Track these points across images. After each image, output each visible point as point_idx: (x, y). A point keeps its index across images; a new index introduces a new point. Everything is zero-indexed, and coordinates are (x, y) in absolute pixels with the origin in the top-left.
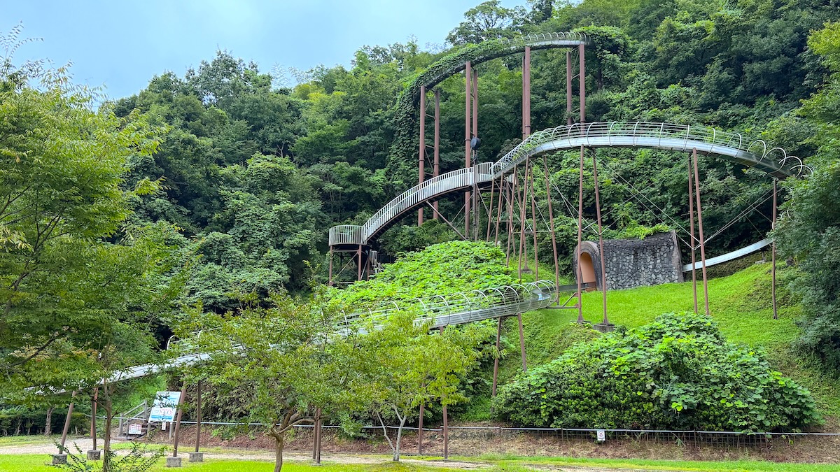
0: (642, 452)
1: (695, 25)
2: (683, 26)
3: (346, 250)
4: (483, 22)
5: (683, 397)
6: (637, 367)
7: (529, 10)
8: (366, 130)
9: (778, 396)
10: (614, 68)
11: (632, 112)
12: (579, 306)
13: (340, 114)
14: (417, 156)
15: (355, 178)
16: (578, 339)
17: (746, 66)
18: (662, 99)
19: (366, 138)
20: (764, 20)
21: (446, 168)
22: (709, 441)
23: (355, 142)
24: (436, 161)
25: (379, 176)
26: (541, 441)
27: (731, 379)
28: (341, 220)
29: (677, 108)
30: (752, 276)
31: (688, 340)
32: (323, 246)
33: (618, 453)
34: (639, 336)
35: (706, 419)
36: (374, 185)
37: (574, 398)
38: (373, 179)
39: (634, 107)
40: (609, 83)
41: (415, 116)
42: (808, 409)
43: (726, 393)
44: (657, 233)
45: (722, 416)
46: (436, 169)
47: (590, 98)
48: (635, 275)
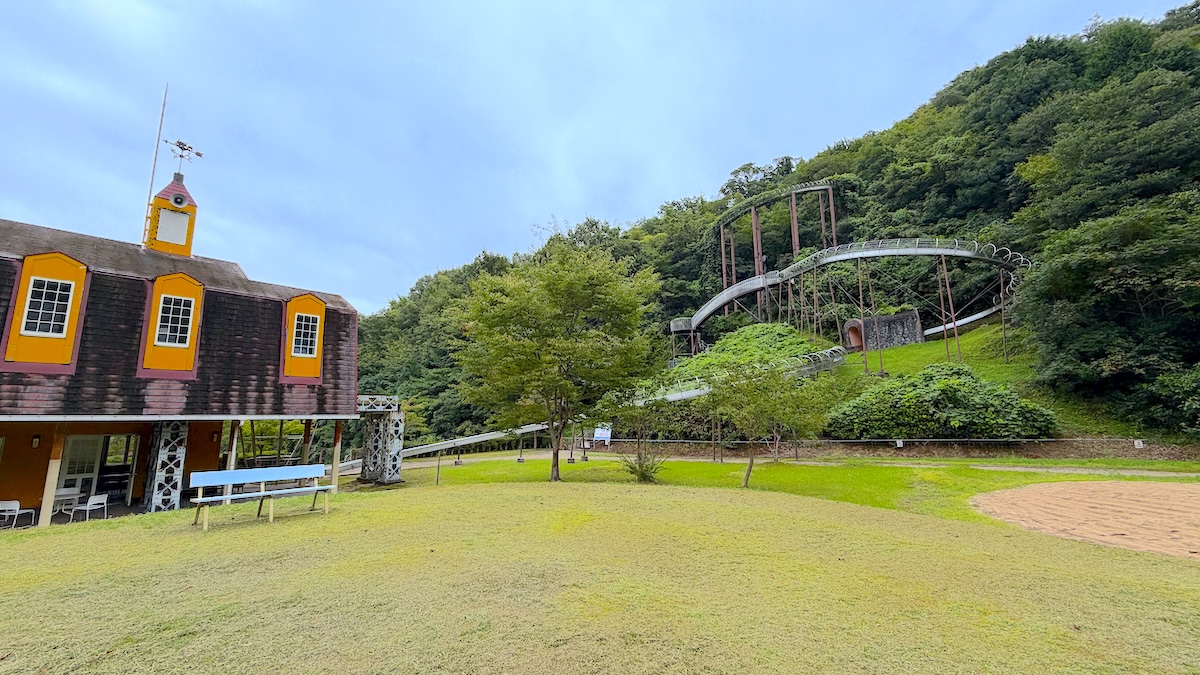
0: (929, 453)
1: (914, 167)
2: (905, 168)
3: (682, 334)
4: (744, 178)
5: (959, 418)
6: (921, 400)
7: (775, 167)
8: (685, 256)
9: (1028, 415)
10: (854, 201)
11: (872, 230)
12: (865, 362)
13: (666, 248)
14: (721, 270)
15: (681, 288)
16: (869, 383)
17: (959, 192)
18: (893, 219)
19: (684, 262)
20: (971, 159)
21: (742, 277)
22: (978, 446)
23: (678, 265)
24: (734, 272)
25: (695, 286)
26: (854, 448)
27: (992, 405)
28: (674, 315)
29: (906, 225)
30: (981, 336)
31: (954, 381)
32: (667, 332)
33: (911, 455)
34: (917, 379)
35: (975, 431)
36: (692, 291)
37: (877, 421)
38: (692, 287)
39: (873, 226)
40: (852, 212)
41: (718, 245)
42: (1052, 423)
43: (989, 414)
44: (903, 310)
45: (987, 429)
46: (734, 278)
47: (840, 223)
48: (890, 339)
